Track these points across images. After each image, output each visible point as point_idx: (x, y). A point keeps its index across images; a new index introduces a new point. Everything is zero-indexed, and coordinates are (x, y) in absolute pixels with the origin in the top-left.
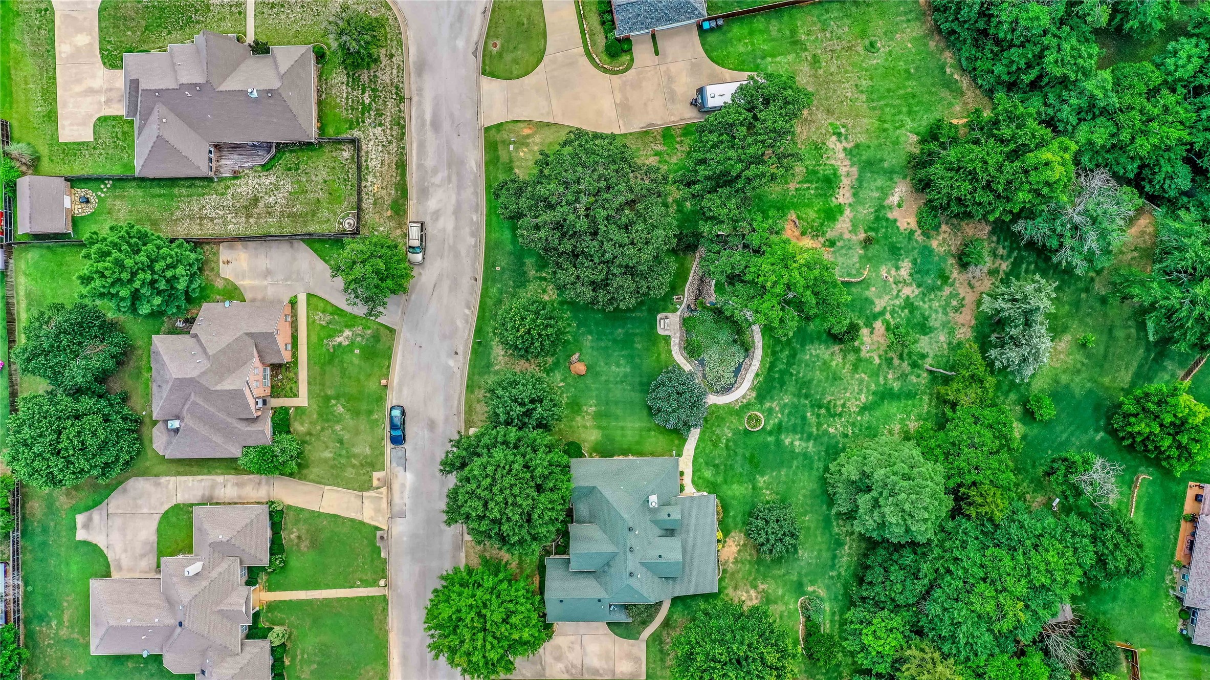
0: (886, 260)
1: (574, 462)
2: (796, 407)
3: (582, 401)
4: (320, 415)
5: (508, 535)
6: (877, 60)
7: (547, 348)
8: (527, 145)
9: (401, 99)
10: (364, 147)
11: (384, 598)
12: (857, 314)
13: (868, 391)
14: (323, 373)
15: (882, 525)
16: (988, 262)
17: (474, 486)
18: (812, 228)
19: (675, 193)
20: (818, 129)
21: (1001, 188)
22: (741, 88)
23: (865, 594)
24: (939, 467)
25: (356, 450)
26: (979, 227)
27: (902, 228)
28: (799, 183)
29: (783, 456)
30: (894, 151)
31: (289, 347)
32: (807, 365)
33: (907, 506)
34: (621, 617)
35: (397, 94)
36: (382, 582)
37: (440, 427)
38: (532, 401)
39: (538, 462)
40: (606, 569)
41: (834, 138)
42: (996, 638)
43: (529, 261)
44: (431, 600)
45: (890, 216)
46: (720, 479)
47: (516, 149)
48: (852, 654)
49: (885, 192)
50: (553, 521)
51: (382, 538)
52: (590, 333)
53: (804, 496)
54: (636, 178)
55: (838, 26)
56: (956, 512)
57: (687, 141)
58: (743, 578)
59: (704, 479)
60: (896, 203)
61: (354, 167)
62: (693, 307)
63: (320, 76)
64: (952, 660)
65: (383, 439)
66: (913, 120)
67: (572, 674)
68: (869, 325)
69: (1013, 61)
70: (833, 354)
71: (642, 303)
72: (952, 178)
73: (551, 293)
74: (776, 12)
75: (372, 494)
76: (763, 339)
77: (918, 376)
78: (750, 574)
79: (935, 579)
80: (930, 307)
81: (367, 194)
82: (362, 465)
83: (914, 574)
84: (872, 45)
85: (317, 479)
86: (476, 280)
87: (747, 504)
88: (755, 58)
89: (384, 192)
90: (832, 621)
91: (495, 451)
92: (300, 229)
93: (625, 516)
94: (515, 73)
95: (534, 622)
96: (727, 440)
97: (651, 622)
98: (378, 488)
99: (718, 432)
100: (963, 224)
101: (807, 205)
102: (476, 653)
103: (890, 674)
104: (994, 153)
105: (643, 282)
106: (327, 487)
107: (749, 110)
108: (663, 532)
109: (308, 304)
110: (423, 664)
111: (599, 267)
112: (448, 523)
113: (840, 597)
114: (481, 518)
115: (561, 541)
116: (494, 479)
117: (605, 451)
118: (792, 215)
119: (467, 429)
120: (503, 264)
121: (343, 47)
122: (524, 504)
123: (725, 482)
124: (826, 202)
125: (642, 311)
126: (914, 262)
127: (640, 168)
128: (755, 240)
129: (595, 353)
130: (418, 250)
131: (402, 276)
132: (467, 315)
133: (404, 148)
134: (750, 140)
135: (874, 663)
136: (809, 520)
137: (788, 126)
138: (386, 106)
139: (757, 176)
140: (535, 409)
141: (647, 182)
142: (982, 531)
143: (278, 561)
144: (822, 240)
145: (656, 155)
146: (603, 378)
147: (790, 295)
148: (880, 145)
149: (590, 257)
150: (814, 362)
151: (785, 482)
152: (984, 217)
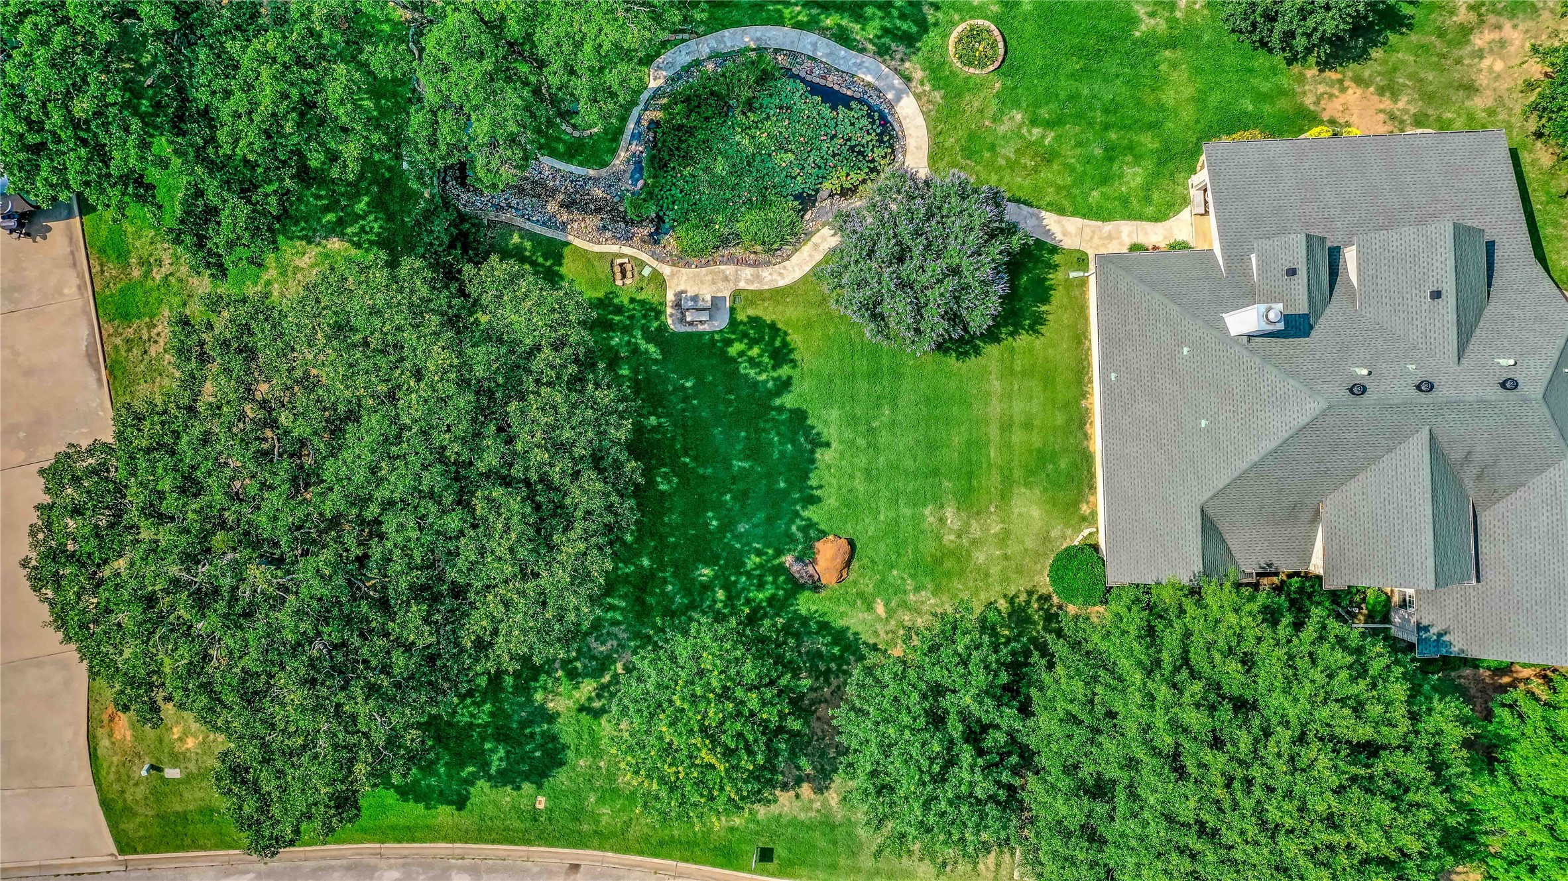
1: (1116, 571)
3: (929, 547)
38: (937, 720)
46: (1148, 141)
47: (176, 760)
57: (140, 245)
58: (1440, 67)
59: (1148, 188)
62: (647, 231)
76: (738, 24)
78: (1426, 47)
86: (575, 867)
87: (1215, 65)
93: (1312, 407)
96: (1034, 122)
99: (1009, 151)
111: (480, 507)
120: (527, 789)
123: (1155, 126)
140: (964, 715)
146: (860, 485)
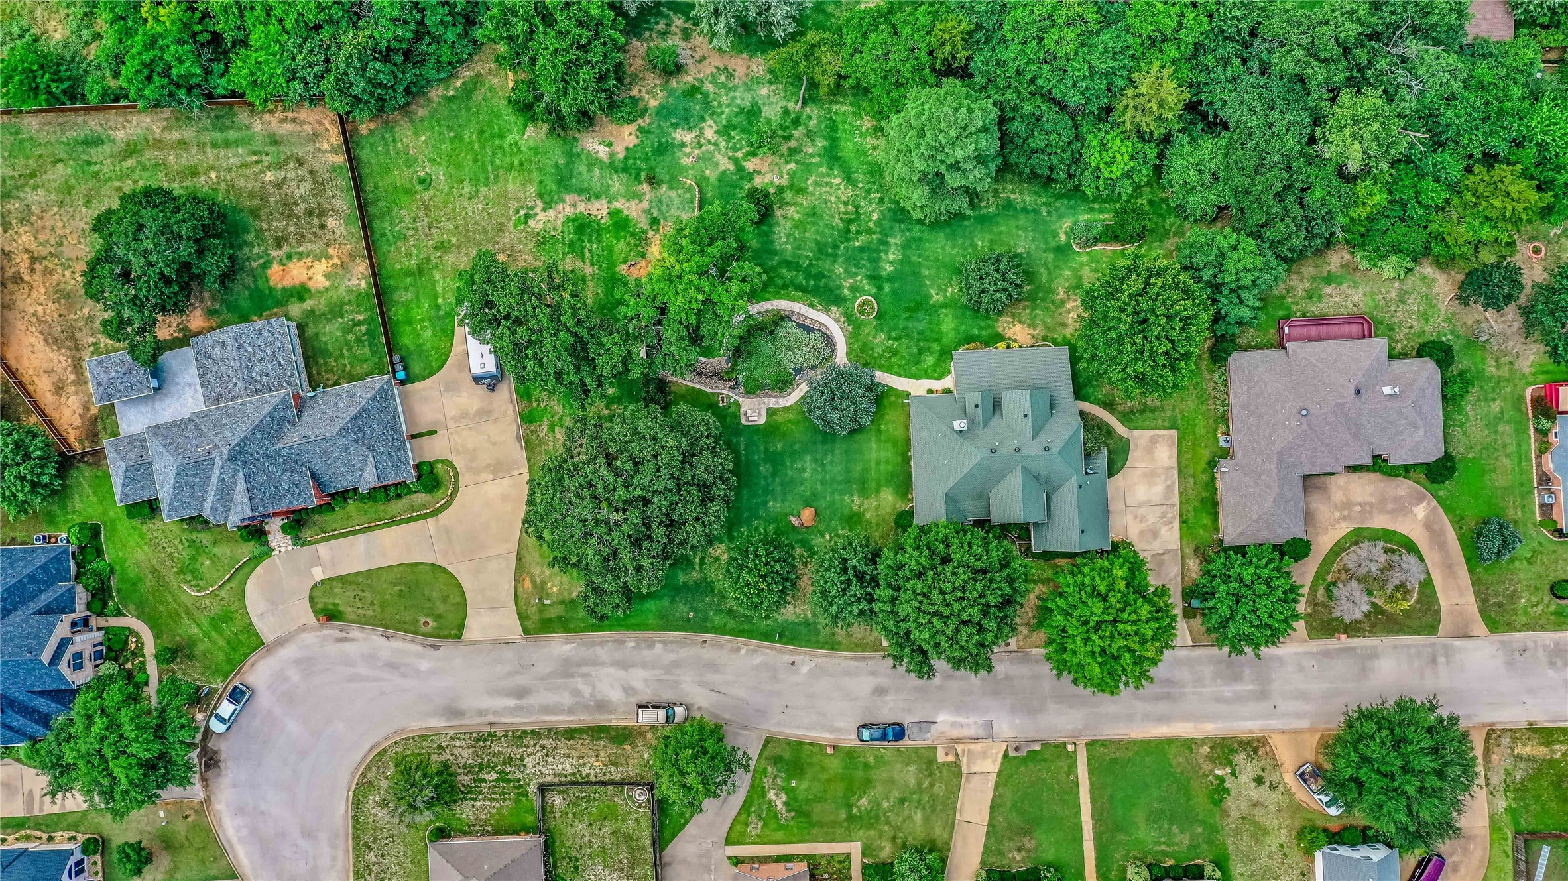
0: (673, 158)
1: (918, 520)
2: (848, 260)
3: (846, 512)
4: (870, 826)
5: (1001, 596)
6: (440, 175)
7: (782, 554)
8: (543, 583)
9: (491, 735)
10: (549, 779)
11: (1090, 745)
12: (737, 190)
13: (828, 175)
14: (821, 824)
15: (980, 159)
16: (676, 41)
17: (943, 638)
18: (636, 246)
19: (596, 407)
20: (520, 242)
21: (587, 34)
22: (473, 334)
23: (1063, 176)
24: (912, 94)
25: (912, 782)
26: (634, 52)
27: (636, 141)
28: (584, 262)
29: (907, 273)
30: (545, 153)
31: (790, 865)
32: (799, 248)
33: (954, 133)
34: (1101, 460)
35: (485, 741)
36: (1070, 748)
37: (883, 681)
38: (845, 571)
39: (913, 562)
40: (1042, 480)
41: (531, 223)
42: (1109, 24)
43: (682, 578)
44: (1085, 687)
45: (621, 156)
46: (936, 347)
47: (548, 596)
48: (1137, 188)
49: (594, 162)
50: (986, 542)
51: (1017, 749)
52: (765, 503)
53: (953, 247)
54: (579, 453)
55: (401, 222)
56: (964, 73)
57: (536, 394)
58: (1052, 317)
59: (935, 366)
60: (607, 149)
61: (573, 790)
62: (732, 383)
63: (466, 834)
64: (1135, 76)
65: (898, 750)
66: (510, 131)
67: (1174, 517)
68: (750, 176)
69: (441, 21)
70: (784, 218)
71: (729, 445)
72: (575, 89)
73: (719, 551)
74: (385, 293)
75: (964, 761)
76: (768, 300)
77: (809, 117)
78: (1047, 309)
79: (1042, 96)
80: (728, 106)
81: (604, 774)
82: (930, 775)
83: (1038, 120)
84: (422, 181)
85: (948, 829)
86: (705, 641)
87: (963, 315)
88: (439, 318)
89: (602, 754)
90: (1101, 211)
91: (902, 614)
92: (649, 855)
93: (979, 458)
94: (458, 599)
95: (1106, 564)
96: (889, 339)
97: (1107, 424)
98: (957, 755)
99: (880, 350)
100: (629, 70)
101: (611, 252)
102: (1142, 631)
103: (1158, 145)
104: (547, 41)
105: (701, 443)
106: (958, 817)
107: (499, 325)
108: (998, 412)
109: (738, 843)
110: (1168, 697)
111: (684, 494)
112: (990, 668)
113: (1072, 202)
114: (981, 629)
115: (1013, 534)
116: (935, 614)
117: (904, 484)
118: (622, 269)
119: (883, 649)
120: (685, 609)
121: (430, 804)
122: (962, 577)
123: (938, 340)
124: (607, 230)
125: (738, 443)
126: (675, 126)
127: (568, 450)
128: (650, 313)
129: (789, 498)
130: (671, 711)
131: (700, 730)
132: (748, 650)
133: (550, 731)
134: (532, 323)
135: (1146, 162)
136: (981, 241)
137: (515, 280)
138: (500, 753)
139: (573, 313)
140: (854, 568)
141: (584, 441)
142: (985, 43)
143: (1048, 875)
144: (651, 234)
145: (553, 431)
146: (819, 487)
147: (713, 271)
148: (539, 169)
149: (672, 506)
150: (795, 239)
151: (938, 269)
152: (620, 49)
